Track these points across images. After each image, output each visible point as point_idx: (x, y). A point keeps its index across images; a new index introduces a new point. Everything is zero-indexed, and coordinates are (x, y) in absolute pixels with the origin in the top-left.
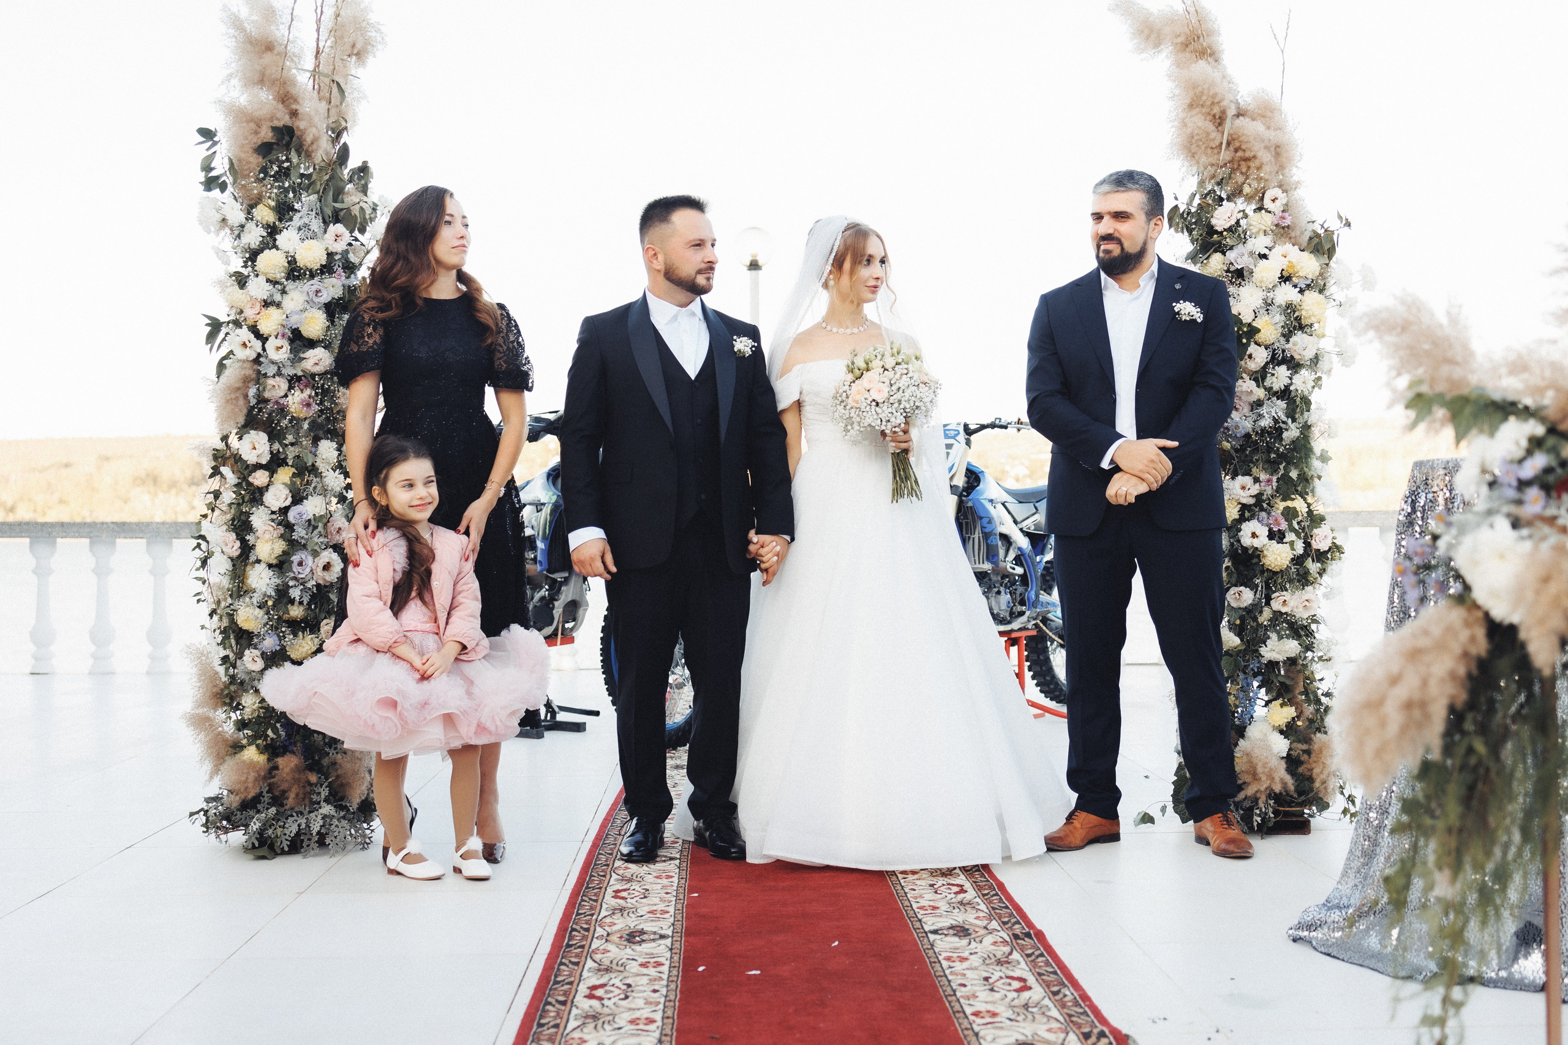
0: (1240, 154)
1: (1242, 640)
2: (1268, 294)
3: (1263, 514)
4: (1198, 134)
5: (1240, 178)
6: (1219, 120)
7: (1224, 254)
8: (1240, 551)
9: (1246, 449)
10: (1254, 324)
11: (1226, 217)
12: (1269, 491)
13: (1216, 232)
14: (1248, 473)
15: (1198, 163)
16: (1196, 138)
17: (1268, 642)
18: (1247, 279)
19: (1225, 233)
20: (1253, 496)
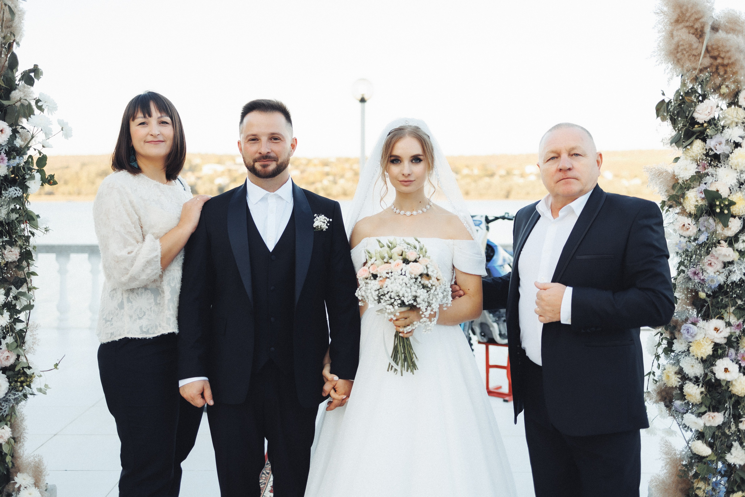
0: (719, 61)
1: (712, 449)
2: (742, 175)
3: (732, 351)
4: (683, 45)
5: (718, 80)
6: (700, 34)
7: (704, 140)
8: (713, 381)
9: (718, 297)
10: (730, 198)
11: (707, 112)
12: (738, 332)
13: (698, 123)
14: (721, 318)
15: (683, 66)
16: (681, 48)
17: (733, 450)
18: (722, 162)
19: (705, 125)
20: (725, 338)
